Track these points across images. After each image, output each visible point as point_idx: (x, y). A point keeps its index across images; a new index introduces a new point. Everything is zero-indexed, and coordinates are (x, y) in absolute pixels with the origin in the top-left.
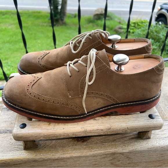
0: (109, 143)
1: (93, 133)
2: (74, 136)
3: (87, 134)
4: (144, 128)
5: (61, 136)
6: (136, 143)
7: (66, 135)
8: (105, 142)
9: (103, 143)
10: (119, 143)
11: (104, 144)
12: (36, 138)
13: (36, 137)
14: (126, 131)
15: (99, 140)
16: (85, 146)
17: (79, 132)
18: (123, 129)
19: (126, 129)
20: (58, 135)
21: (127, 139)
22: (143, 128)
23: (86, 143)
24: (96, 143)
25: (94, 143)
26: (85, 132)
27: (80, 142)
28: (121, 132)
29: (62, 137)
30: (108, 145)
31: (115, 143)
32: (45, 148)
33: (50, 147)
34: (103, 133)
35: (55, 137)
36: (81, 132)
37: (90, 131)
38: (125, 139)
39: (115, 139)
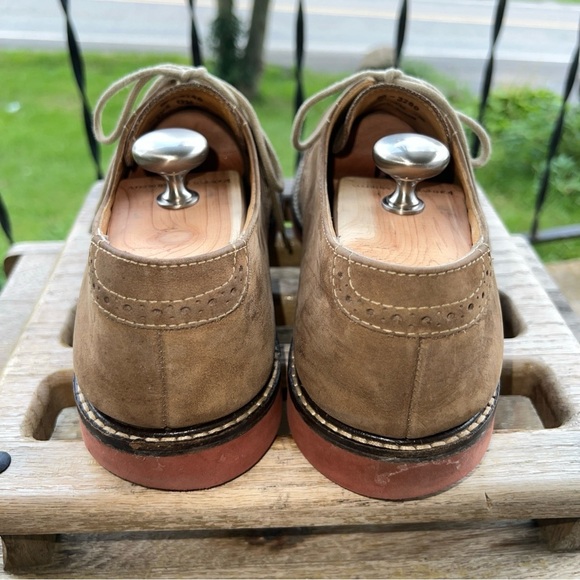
0: (396, 561)
1: (321, 514)
2: (229, 526)
3: (291, 518)
4: (568, 501)
5: (163, 522)
6: (523, 570)
7: (187, 518)
8: (378, 557)
9: (366, 559)
10: (444, 562)
11: (373, 563)
12: (51, 523)
13: (48, 518)
14: (479, 511)
15: (351, 545)
16: (282, 568)
17: (250, 509)
18: (466, 501)
19: (478, 502)
20: (152, 517)
21: (480, 546)
22: (563, 504)
23: (286, 557)
24: (336, 560)
25: (328, 558)
26: (283, 507)
27: (259, 550)
28: (455, 516)
29: (171, 526)
30: (391, 571)
31: (424, 562)
32: (100, 567)
33: (124, 565)
34: (369, 518)
35: (138, 524)
36: (264, 508)
37: (307, 504)
38: (473, 547)
39: (426, 542)
